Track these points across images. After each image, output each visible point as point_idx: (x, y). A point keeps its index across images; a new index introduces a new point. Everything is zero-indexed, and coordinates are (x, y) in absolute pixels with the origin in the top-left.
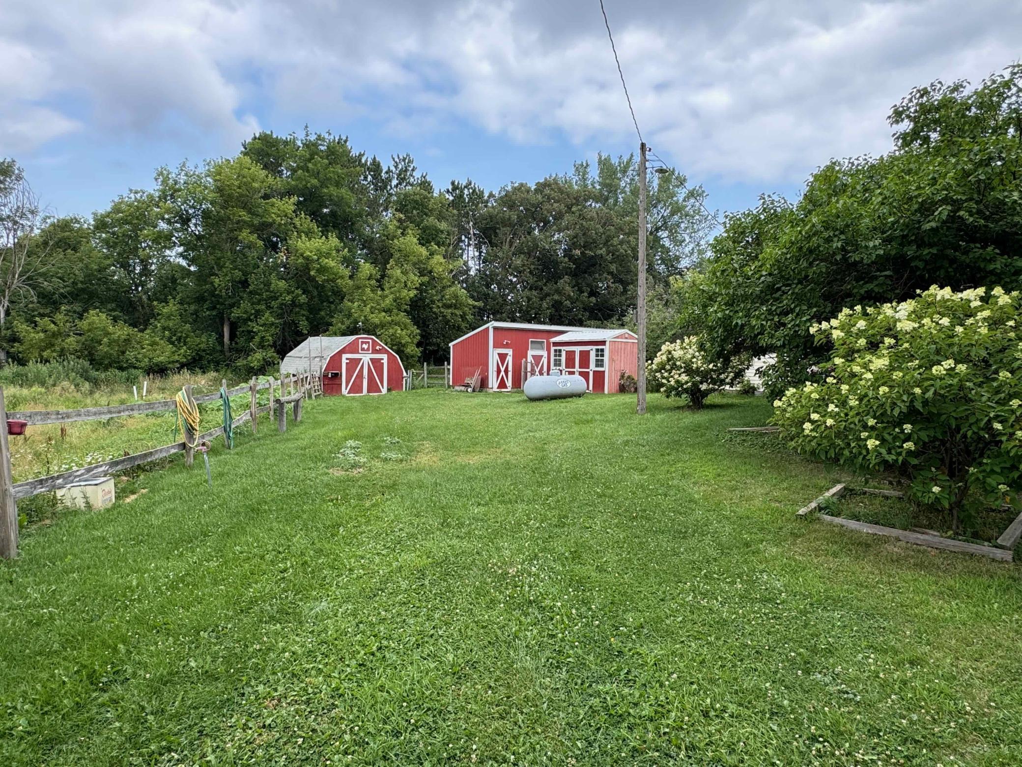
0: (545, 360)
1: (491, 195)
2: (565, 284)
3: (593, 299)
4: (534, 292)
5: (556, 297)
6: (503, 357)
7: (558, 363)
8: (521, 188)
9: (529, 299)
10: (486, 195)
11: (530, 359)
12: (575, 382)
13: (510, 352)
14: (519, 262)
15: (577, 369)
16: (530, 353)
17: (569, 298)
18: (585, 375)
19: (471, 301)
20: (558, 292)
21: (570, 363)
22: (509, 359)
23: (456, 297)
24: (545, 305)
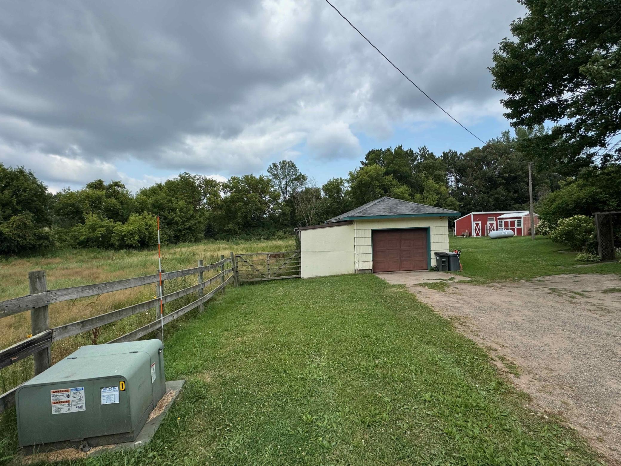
0: (495, 225)
1: (461, 154)
2: (501, 190)
3: (516, 195)
4: (485, 195)
5: (496, 196)
6: (477, 225)
7: (501, 226)
8: (477, 149)
9: (483, 198)
10: (458, 154)
11: (488, 224)
12: (509, 232)
13: (480, 222)
14: (477, 183)
15: (509, 227)
16: (488, 222)
17: (503, 195)
18: (513, 230)
19: (458, 203)
20: (497, 193)
21: (506, 224)
22: (480, 225)
23: (451, 201)
24: (491, 200)
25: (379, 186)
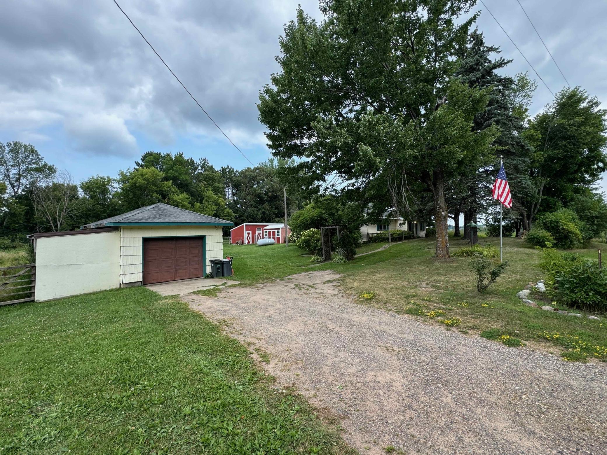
0: (262, 234)
1: (237, 171)
2: (266, 205)
3: (277, 211)
4: (255, 208)
5: (263, 210)
6: (249, 234)
7: (266, 235)
8: (249, 169)
9: (253, 211)
10: (235, 171)
11: (257, 234)
12: (271, 240)
13: (251, 232)
14: (249, 198)
15: (272, 237)
16: (257, 232)
17: (268, 210)
18: (274, 239)
19: (233, 214)
20: (264, 208)
21: (270, 235)
22: (251, 234)
23: (228, 212)
24: (259, 213)
25: (156, 191)
